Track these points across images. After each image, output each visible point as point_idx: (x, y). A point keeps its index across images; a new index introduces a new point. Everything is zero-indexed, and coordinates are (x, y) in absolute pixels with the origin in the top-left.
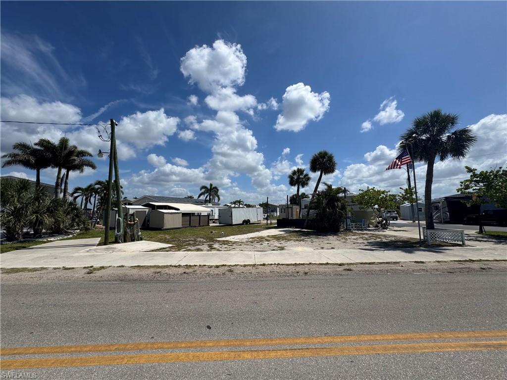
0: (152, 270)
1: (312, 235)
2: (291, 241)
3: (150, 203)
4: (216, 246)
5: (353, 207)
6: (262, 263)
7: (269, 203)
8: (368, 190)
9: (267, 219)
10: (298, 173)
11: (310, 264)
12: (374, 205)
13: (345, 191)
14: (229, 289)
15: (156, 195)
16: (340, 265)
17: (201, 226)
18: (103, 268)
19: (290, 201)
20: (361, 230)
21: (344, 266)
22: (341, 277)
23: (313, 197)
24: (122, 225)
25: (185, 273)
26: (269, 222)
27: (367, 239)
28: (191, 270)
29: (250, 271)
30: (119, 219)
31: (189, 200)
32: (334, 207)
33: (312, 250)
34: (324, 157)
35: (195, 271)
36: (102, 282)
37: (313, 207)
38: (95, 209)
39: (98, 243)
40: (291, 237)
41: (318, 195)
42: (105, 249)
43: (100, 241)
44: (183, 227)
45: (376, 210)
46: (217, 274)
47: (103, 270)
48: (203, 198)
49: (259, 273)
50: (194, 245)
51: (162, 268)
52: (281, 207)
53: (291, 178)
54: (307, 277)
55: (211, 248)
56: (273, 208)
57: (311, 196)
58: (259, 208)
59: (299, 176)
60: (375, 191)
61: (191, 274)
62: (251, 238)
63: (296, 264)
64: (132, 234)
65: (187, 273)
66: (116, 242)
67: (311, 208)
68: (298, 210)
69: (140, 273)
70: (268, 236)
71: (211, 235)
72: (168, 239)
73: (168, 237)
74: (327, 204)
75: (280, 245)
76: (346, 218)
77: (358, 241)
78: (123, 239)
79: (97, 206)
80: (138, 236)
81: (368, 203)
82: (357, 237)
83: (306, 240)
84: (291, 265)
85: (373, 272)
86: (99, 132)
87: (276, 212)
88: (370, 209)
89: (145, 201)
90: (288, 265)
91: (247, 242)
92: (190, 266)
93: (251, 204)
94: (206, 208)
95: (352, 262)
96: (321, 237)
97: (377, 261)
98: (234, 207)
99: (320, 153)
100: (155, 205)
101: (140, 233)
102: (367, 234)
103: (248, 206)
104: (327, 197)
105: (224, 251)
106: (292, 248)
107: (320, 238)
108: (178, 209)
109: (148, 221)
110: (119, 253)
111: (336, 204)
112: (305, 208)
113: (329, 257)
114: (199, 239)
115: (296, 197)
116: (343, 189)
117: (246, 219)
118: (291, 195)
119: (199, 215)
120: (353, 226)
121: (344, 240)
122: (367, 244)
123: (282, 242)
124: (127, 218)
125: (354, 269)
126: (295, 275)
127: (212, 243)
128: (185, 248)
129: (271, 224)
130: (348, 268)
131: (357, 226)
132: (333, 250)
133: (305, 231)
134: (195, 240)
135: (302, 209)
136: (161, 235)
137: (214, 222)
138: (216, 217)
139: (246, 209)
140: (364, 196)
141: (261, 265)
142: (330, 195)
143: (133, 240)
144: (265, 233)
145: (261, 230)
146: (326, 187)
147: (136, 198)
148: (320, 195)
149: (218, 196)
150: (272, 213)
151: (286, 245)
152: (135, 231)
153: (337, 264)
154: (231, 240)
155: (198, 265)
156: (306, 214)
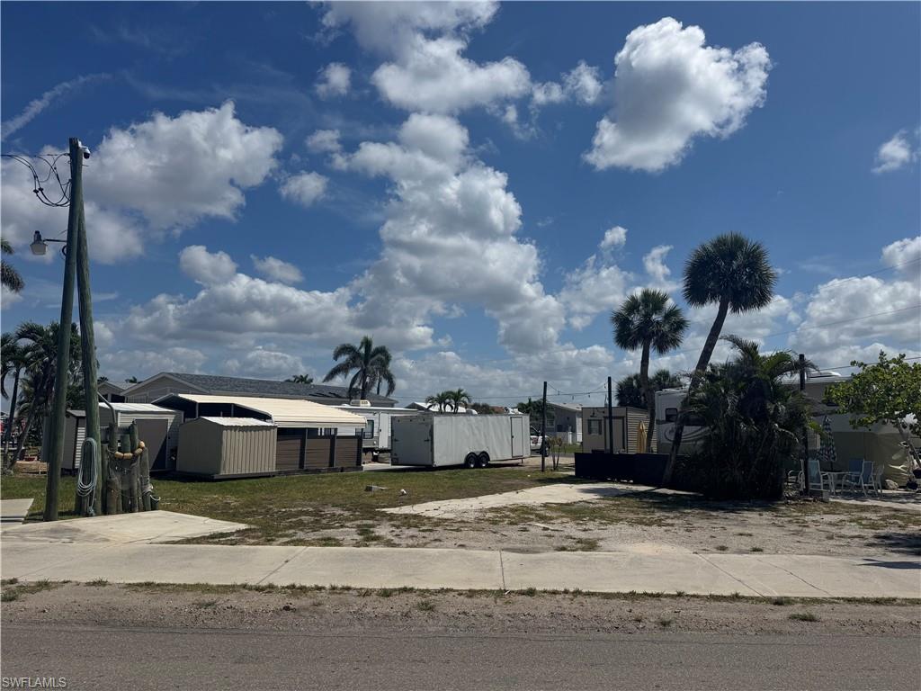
0: (190, 597)
1: (691, 507)
2: (619, 526)
3: (181, 395)
4: (383, 530)
5: (829, 419)
6: (525, 588)
7: (550, 400)
8: (883, 364)
9: (542, 452)
10: (647, 306)
11: (680, 595)
12: (903, 416)
13: (801, 365)
14: (422, 661)
15: (197, 373)
16: (779, 602)
17: (335, 470)
18: (44, 585)
19: (620, 396)
20: (858, 496)
21: (790, 607)
22: (778, 640)
23: (695, 384)
24: (97, 459)
25: (287, 608)
26: (549, 461)
27: (873, 526)
28: (304, 601)
29: (486, 611)
30: (91, 443)
31: (298, 388)
32: (763, 417)
33: (687, 551)
34: (733, 256)
35: (319, 604)
36: (45, 627)
37: (693, 417)
38: (16, 414)
39: (25, 514)
40: (620, 512)
41: (710, 377)
42: (47, 531)
43: (32, 508)
44: (280, 473)
45: (907, 430)
46: (386, 616)
47: (45, 592)
48: (340, 381)
49: (514, 616)
50: (316, 526)
51: (218, 592)
52: (590, 415)
53: (622, 321)
54: (667, 635)
55: (368, 537)
56: (564, 420)
57: (687, 382)
58: (516, 416)
59: (647, 316)
60: (906, 367)
61: (307, 614)
62: (492, 510)
63: (633, 594)
64: (126, 488)
65: (294, 610)
66: (80, 512)
67: (687, 421)
68: (645, 427)
69: (154, 604)
70: (546, 505)
71: (367, 498)
72: (235, 508)
73: (232, 501)
74: (740, 407)
75: (583, 535)
76: (807, 455)
77: (844, 532)
78: (99, 505)
79: (21, 403)
80: (145, 496)
81: (881, 406)
82: (842, 517)
83: (669, 521)
84: (618, 595)
85: (886, 629)
86: (36, 177)
87: (574, 431)
88: (889, 429)
89: (166, 390)
90: (607, 596)
91: (479, 520)
92: (303, 589)
93: (492, 403)
94: (353, 415)
95: (820, 595)
96: (721, 514)
97: (902, 595)
98: (440, 413)
99: (720, 243)
100: (194, 403)
101: (150, 488)
102: (876, 509)
103: (485, 410)
104: (741, 384)
105: (408, 546)
106: (621, 546)
107: (716, 517)
108: (265, 417)
109: (174, 451)
110: (90, 545)
111: (770, 407)
112: (669, 419)
113: (742, 579)
114: (329, 510)
115: (639, 386)
116: (796, 358)
117: (477, 450)
118: (622, 378)
119: (331, 436)
120: (831, 481)
121: (794, 527)
122: (872, 541)
123: (591, 525)
124: (112, 437)
125: (824, 617)
126: (631, 626)
127: (370, 522)
128: (286, 536)
129: (556, 467)
130: (803, 613)
131: (843, 482)
132: (756, 556)
133: (666, 495)
134: (317, 513)
135: (659, 422)
136: (212, 496)
137: (375, 459)
138: (384, 442)
139: (476, 419)
140: (869, 384)
141: (521, 593)
142: (750, 380)
143: (128, 508)
144: (536, 496)
145: (523, 487)
146: (738, 353)
147: (134, 381)
148: (720, 379)
149: (390, 378)
150: (560, 435)
151: (603, 534)
152: (136, 482)
153: (768, 600)
154: (430, 514)
155: (328, 586)
156: (672, 438)
